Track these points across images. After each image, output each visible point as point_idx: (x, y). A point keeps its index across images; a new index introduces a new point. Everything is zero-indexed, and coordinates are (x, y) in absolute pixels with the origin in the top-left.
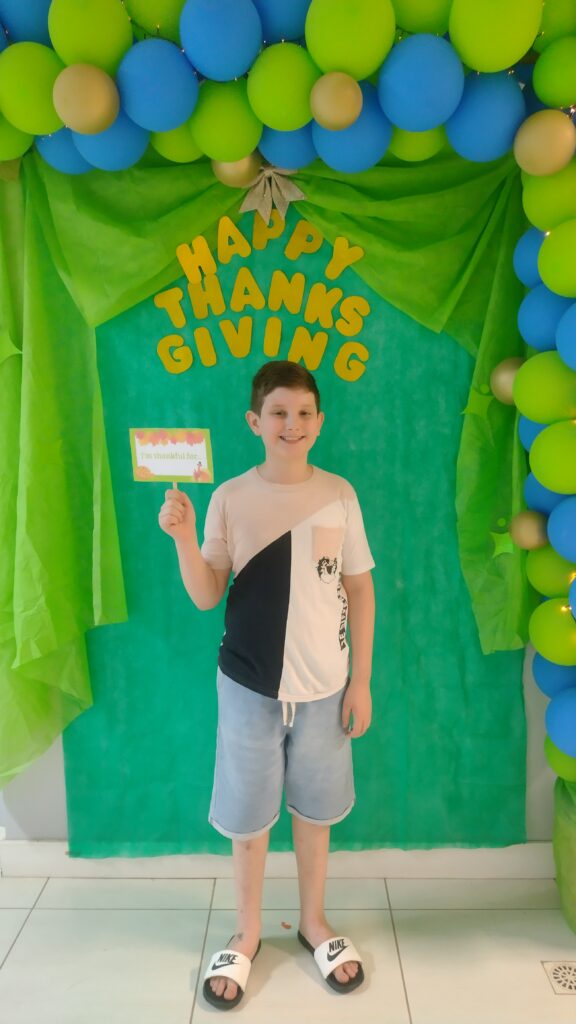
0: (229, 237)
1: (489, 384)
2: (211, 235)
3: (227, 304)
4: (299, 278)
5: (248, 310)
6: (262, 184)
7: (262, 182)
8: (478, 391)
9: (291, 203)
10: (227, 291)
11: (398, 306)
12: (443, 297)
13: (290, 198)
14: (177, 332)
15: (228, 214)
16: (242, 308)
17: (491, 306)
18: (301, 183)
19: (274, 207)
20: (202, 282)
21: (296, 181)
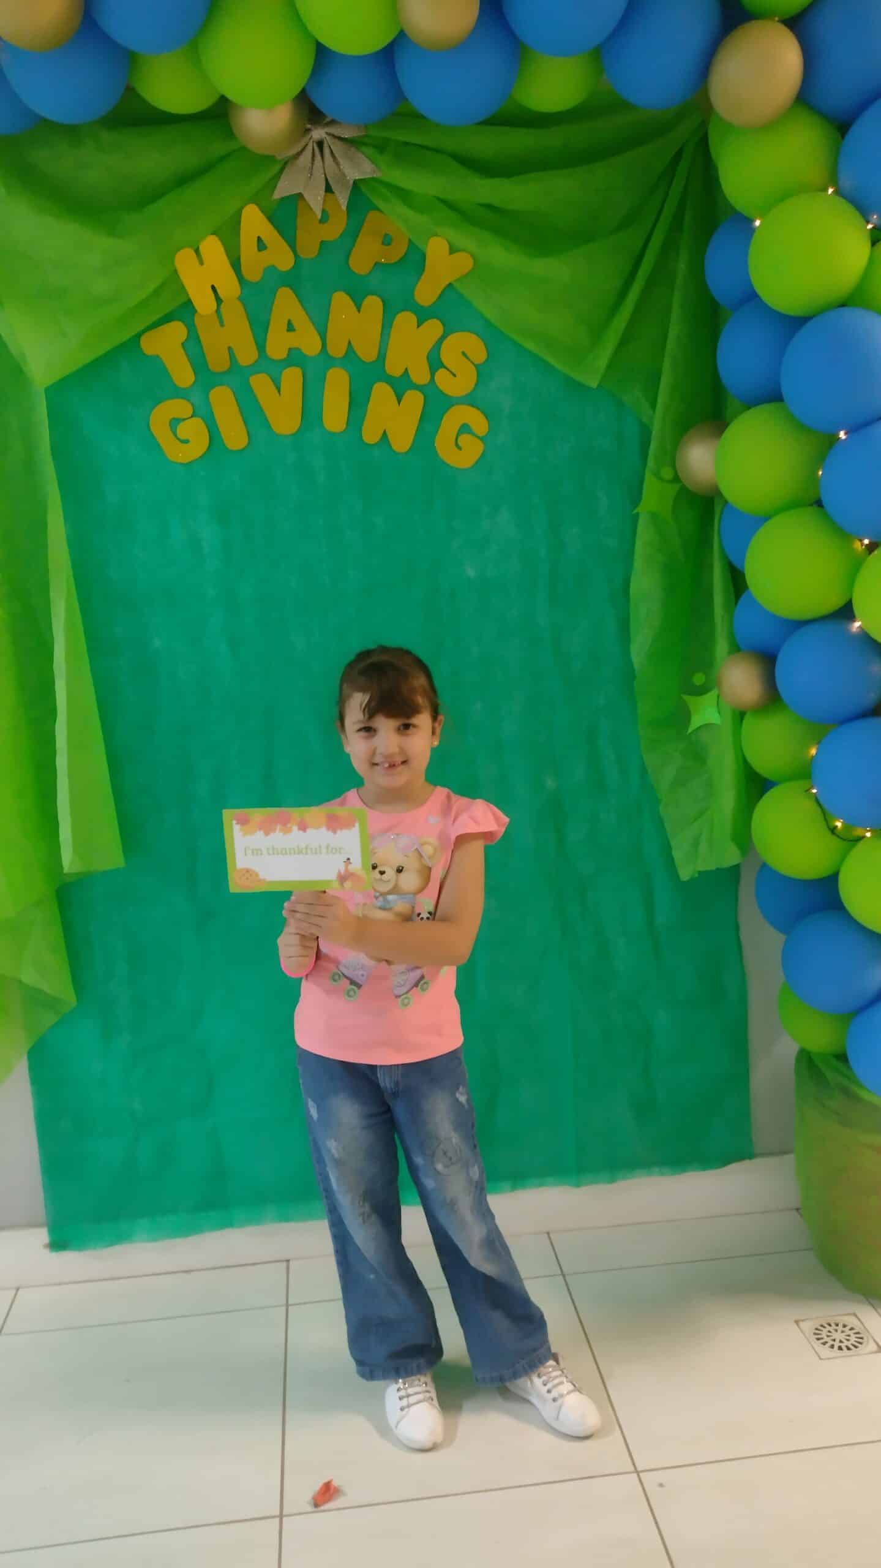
0: (259, 237)
1: (674, 467)
2: (229, 234)
3: (261, 347)
4: (373, 304)
5: (294, 357)
6: (308, 153)
7: (310, 147)
8: (657, 475)
9: (355, 182)
10: (260, 327)
11: (530, 346)
12: (597, 332)
13: (353, 174)
14: (178, 393)
15: (255, 200)
16: (284, 355)
17: (671, 345)
18: (370, 151)
19: (328, 189)
20: (218, 311)
21: (364, 149)
